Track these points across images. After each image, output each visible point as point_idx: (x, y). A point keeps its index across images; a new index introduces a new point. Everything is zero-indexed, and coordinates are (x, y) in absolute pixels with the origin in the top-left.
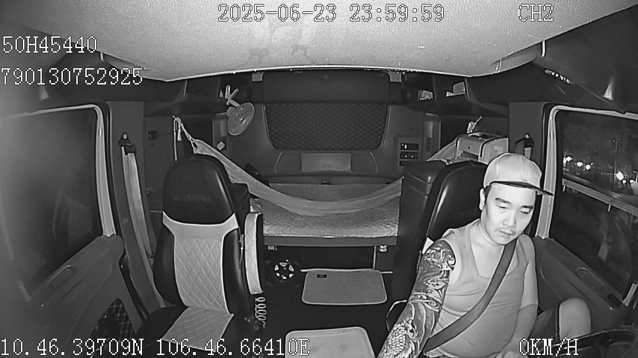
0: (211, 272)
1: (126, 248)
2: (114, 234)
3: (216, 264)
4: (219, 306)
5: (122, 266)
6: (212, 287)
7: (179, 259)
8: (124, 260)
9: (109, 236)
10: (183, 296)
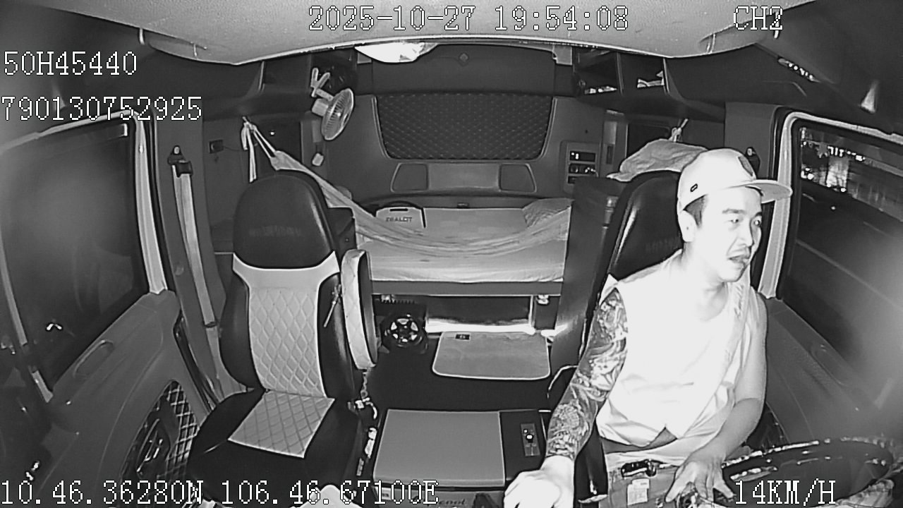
0: (300, 337)
1: (183, 309)
2: (164, 290)
3: (309, 325)
4: (312, 386)
5: (177, 334)
6: (302, 359)
7: (257, 320)
8: (180, 326)
9: (158, 293)
10: (262, 374)
